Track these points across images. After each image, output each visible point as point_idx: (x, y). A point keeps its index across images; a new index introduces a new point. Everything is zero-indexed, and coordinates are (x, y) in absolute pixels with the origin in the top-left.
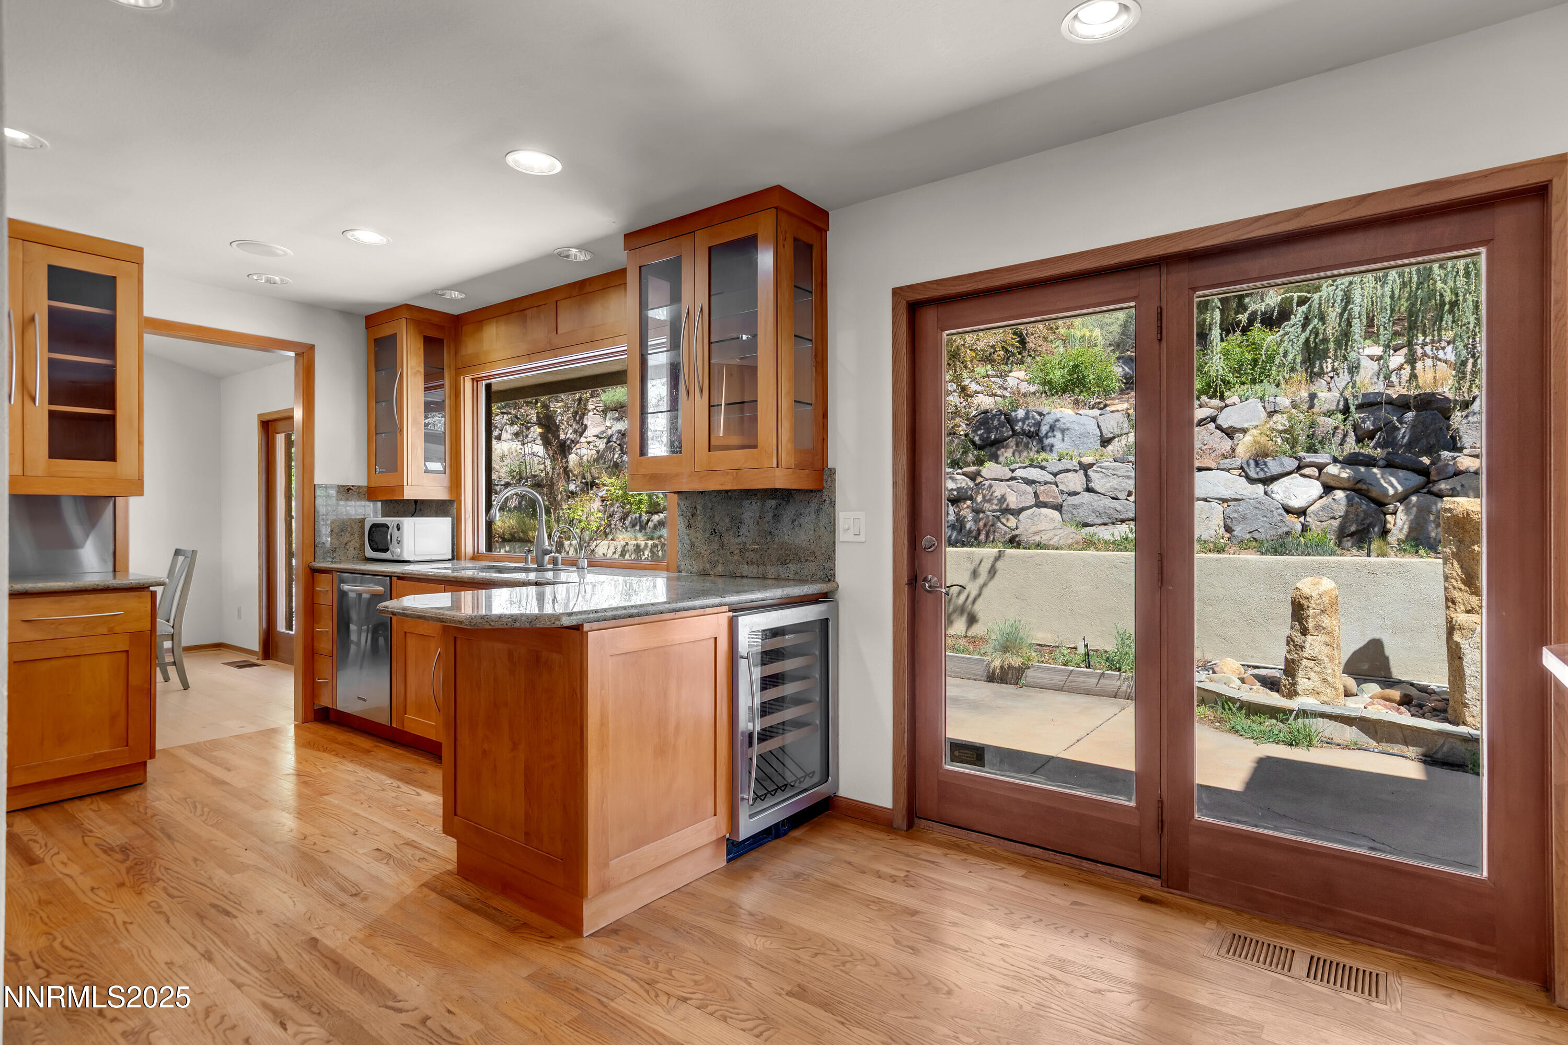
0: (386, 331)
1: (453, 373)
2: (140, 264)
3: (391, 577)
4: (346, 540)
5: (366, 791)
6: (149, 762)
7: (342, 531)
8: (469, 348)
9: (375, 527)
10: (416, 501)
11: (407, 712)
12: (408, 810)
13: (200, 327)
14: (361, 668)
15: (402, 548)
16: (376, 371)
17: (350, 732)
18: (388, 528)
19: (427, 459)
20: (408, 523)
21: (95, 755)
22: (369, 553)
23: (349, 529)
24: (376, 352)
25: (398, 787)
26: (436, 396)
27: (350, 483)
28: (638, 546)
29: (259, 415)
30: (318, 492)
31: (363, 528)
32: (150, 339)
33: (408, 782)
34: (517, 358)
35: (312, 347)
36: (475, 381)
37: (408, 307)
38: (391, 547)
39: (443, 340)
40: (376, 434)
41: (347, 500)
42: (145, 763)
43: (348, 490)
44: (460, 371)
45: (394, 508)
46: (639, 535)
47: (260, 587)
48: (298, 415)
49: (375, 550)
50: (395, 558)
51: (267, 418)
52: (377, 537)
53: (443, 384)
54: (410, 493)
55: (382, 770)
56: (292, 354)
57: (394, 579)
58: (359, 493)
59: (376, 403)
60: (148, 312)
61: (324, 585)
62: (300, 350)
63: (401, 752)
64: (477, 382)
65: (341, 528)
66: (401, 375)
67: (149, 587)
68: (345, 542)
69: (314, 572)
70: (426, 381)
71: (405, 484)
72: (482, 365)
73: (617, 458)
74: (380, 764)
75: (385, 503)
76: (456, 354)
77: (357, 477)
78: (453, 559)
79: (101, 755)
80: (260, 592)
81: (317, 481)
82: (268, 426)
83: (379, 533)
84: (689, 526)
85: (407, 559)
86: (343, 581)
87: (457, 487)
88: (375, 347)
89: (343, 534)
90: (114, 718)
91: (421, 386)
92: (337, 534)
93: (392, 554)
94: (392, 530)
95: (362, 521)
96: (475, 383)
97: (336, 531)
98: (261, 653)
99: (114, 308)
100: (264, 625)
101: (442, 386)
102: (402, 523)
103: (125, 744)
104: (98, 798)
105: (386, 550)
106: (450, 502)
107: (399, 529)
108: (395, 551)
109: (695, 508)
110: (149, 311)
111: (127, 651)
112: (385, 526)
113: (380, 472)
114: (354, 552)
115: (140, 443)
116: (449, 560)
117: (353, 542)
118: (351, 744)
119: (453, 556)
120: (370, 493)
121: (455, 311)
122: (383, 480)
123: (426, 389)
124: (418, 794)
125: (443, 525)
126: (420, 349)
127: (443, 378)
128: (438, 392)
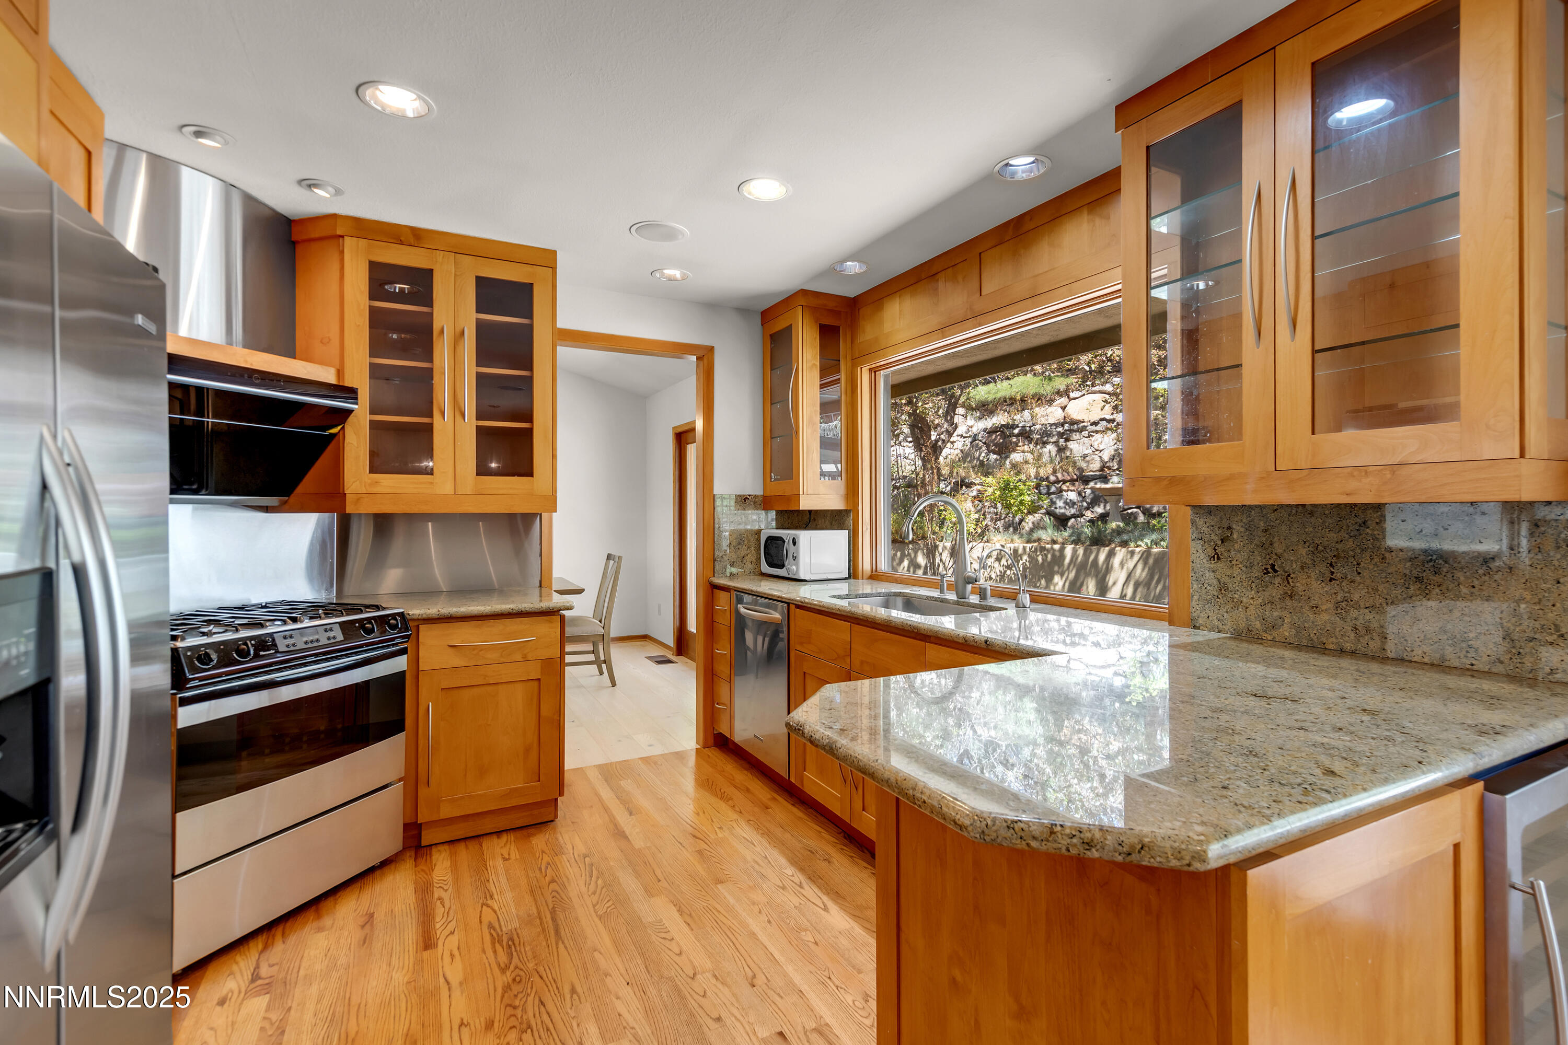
0: (780, 325)
1: (850, 363)
2: (554, 269)
3: (788, 604)
4: (743, 553)
5: (764, 886)
6: (560, 799)
7: (739, 544)
8: (868, 332)
9: (771, 540)
10: (810, 511)
11: (807, 769)
12: (816, 943)
13: (613, 335)
14: (757, 677)
15: (797, 565)
16: (772, 370)
17: (746, 769)
18: (784, 542)
19: (822, 462)
20: (804, 536)
21: (511, 789)
22: (765, 568)
23: (746, 542)
24: (771, 349)
25: (801, 886)
26: (833, 393)
27: (747, 492)
28: (1016, 551)
29: (674, 428)
30: (718, 503)
31: (759, 540)
32: (564, 352)
33: (814, 878)
34: (927, 336)
35: (711, 349)
36: (874, 371)
37: (804, 293)
38: (786, 564)
39: (838, 327)
40: (772, 438)
41: (744, 509)
42: (556, 799)
43: (745, 499)
44: (856, 361)
45: (789, 518)
46: (1016, 537)
47: (674, 588)
48: (699, 425)
49: (771, 565)
50: (791, 576)
51: (679, 430)
52: (773, 551)
53: (839, 379)
54: (806, 504)
55: (780, 845)
56: (694, 358)
57: (793, 607)
58: (755, 503)
59: (772, 404)
60: (561, 324)
61: (723, 601)
62: (701, 353)
63: (800, 814)
64: (875, 372)
65: (741, 539)
66: (797, 370)
67: (559, 611)
68: (742, 556)
69: (715, 587)
70: (822, 377)
71: (801, 493)
72: (883, 350)
73: (984, 457)
74: (778, 831)
75: (780, 513)
76: (852, 342)
77: (754, 487)
78: (849, 577)
79: (516, 789)
80: (674, 593)
81: (717, 491)
82: (682, 437)
83: (775, 545)
84: (1217, 557)
85: (803, 578)
86: (740, 601)
87: (853, 496)
88: (771, 343)
89: (740, 547)
90: (527, 751)
91: (817, 382)
92: (735, 547)
93: (788, 570)
94: (788, 545)
95: (758, 533)
96: (873, 374)
97: (734, 544)
98: (675, 649)
99: (530, 316)
100: (678, 623)
101: (838, 381)
102: (798, 537)
103: (537, 779)
104: (512, 836)
105: (782, 566)
106: (847, 512)
107: (794, 543)
108: (791, 568)
109: (1229, 528)
110: (563, 322)
111: (539, 680)
112: (780, 539)
113: (776, 480)
114: (750, 566)
115: (554, 457)
116: (846, 579)
117: (749, 556)
118: (748, 790)
119: (849, 573)
120: (764, 503)
121: (851, 291)
122: (779, 489)
123: (822, 386)
124: (826, 909)
125: (840, 537)
126: (815, 338)
127: (839, 371)
128: (836, 388)
